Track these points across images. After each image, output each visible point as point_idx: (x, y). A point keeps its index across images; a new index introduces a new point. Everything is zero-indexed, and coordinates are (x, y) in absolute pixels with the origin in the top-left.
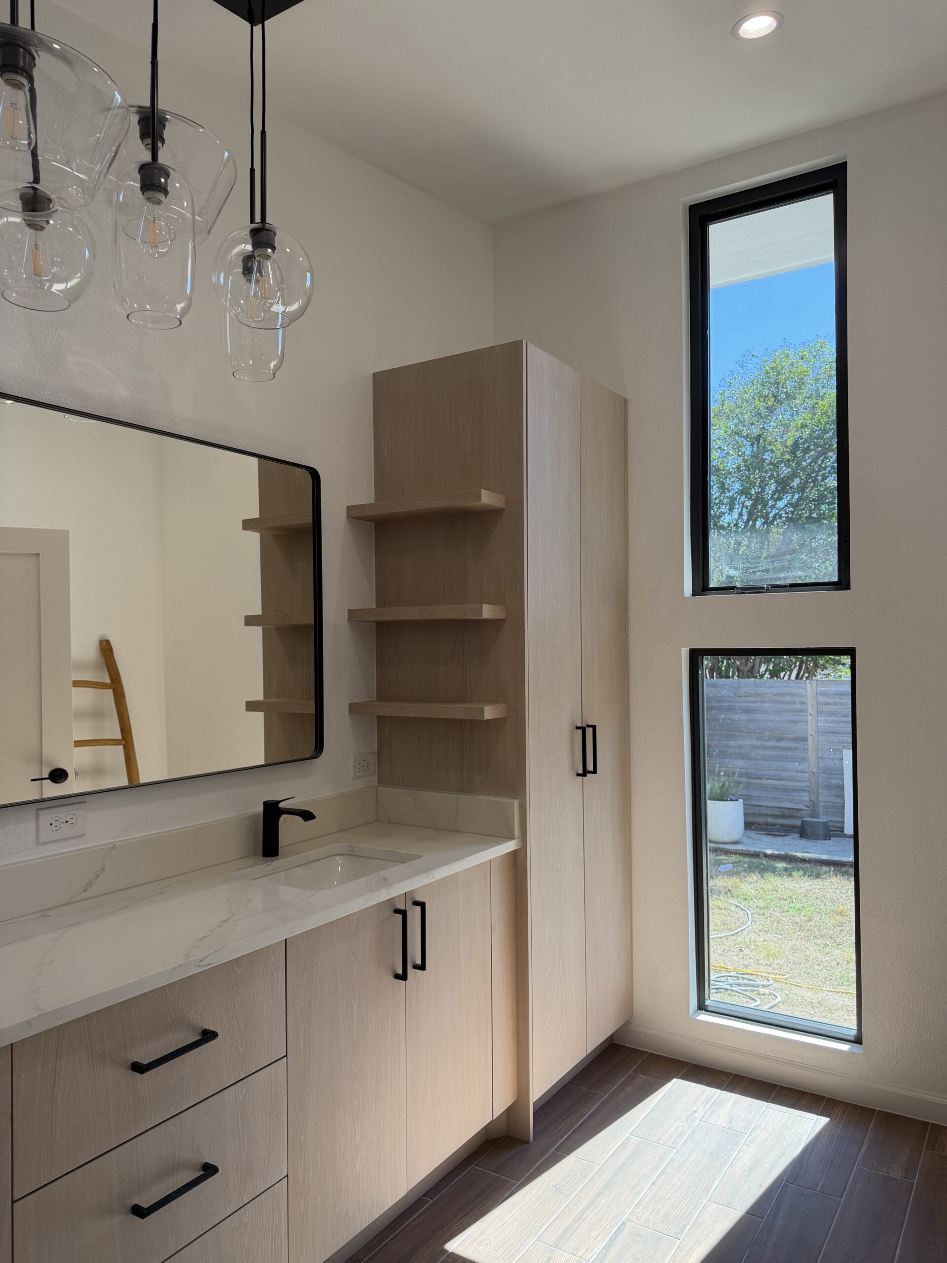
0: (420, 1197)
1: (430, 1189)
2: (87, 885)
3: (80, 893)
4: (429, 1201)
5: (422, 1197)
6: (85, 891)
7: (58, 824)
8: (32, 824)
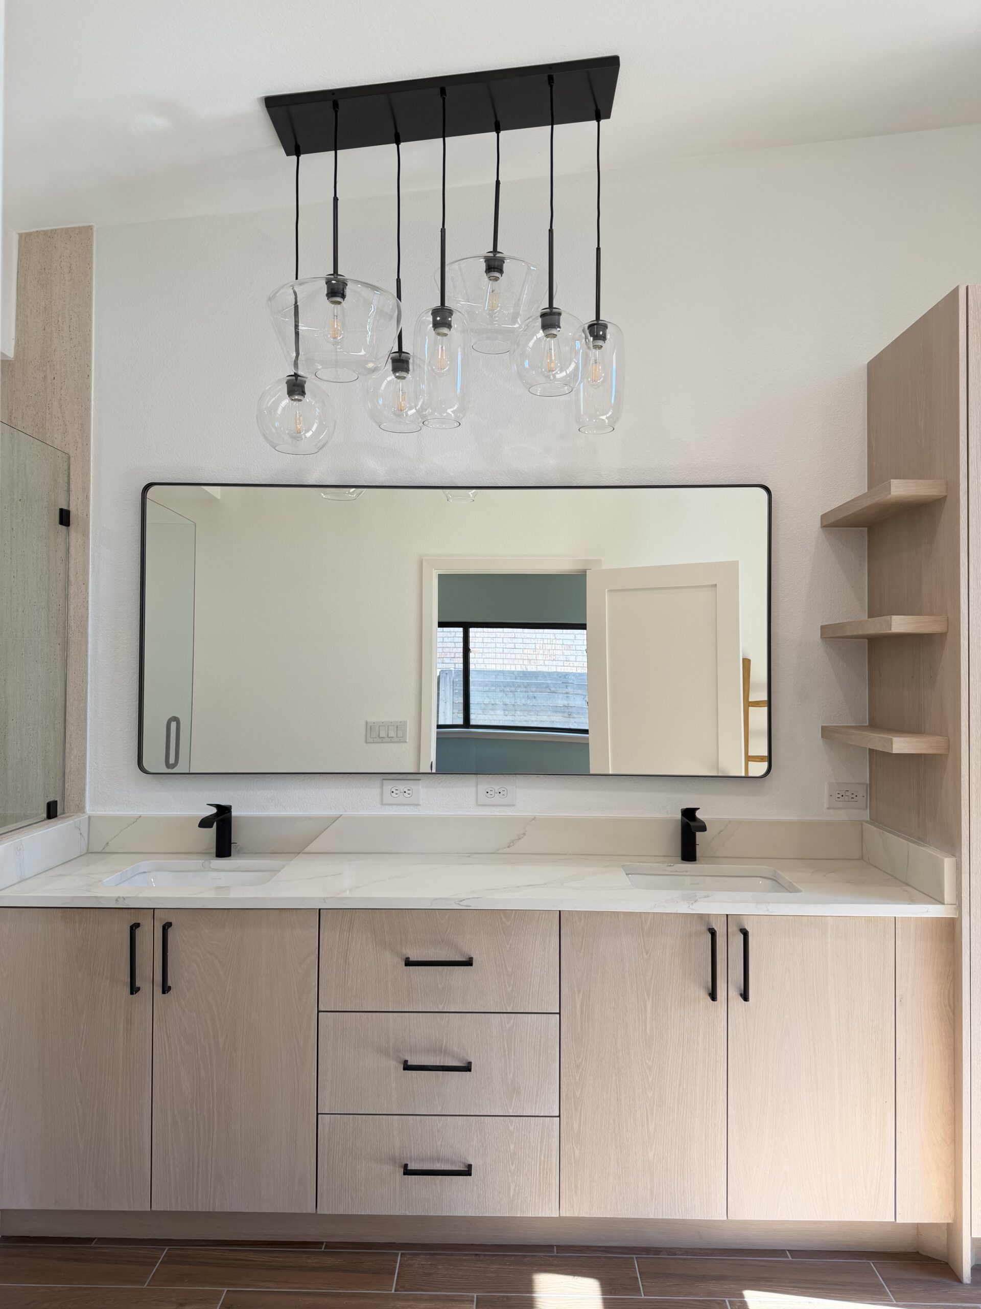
0: (784, 1251)
1: (802, 1250)
2: (510, 843)
3: (505, 848)
4: (788, 1258)
5: (787, 1251)
6: (509, 847)
7: (493, 793)
8: (473, 790)
